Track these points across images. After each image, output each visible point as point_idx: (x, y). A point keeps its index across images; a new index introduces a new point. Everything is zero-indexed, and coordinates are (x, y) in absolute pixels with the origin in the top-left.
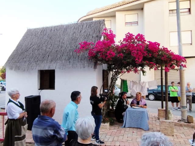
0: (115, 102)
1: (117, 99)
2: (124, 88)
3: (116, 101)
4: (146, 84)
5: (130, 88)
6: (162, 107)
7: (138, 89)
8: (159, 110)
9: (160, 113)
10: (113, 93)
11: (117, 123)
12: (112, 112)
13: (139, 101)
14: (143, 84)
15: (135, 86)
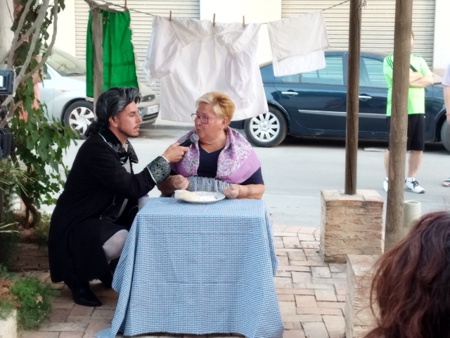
0: (48, 169)
1: (64, 144)
2: (110, 65)
3: (58, 155)
4: (255, 37)
5: (151, 66)
6: (350, 187)
7: (202, 71)
8: (329, 205)
9: (337, 221)
10: (36, 105)
11: (70, 305)
12: (27, 232)
13: (217, 153)
14: (238, 35)
15: (185, 52)
